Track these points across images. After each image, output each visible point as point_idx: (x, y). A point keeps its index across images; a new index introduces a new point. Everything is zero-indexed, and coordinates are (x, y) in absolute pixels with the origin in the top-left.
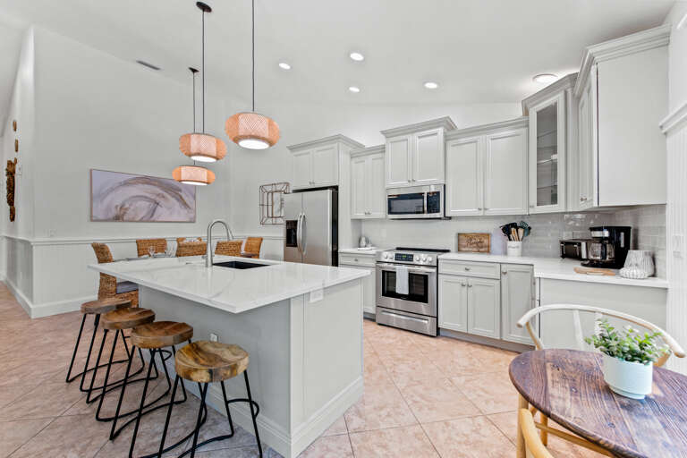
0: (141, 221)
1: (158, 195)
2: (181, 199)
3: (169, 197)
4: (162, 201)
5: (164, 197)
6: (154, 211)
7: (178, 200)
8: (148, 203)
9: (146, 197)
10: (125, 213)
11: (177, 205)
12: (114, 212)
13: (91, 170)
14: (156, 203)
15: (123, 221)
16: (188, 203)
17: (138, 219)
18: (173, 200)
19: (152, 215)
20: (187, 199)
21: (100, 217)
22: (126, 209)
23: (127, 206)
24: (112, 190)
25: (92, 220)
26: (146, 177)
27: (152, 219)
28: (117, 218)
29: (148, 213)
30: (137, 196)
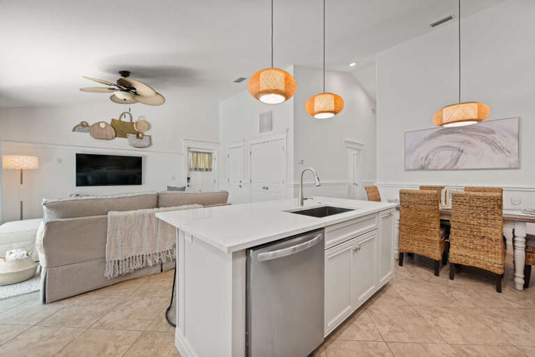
0: (443, 169)
1: (463, 142)
3: (476, 142)
4: (466, 148)
5: (469, 143)
6: (458, 158)
7: (489, 144)
8: (451, 152)
9: (448, 147)
10: (429, 163)
11: (487, 150)
12: (420, 163)
14: (460, 150)
15: (427, 169)
17: (441, 168)
19: (456, 163)
20: (505, 141)
21: (411, 167)
22: (430, 159)
23: (431, 157)
25: (406, 170)
27: (455, 167)
29: (451, 161)
30: (441, 147)
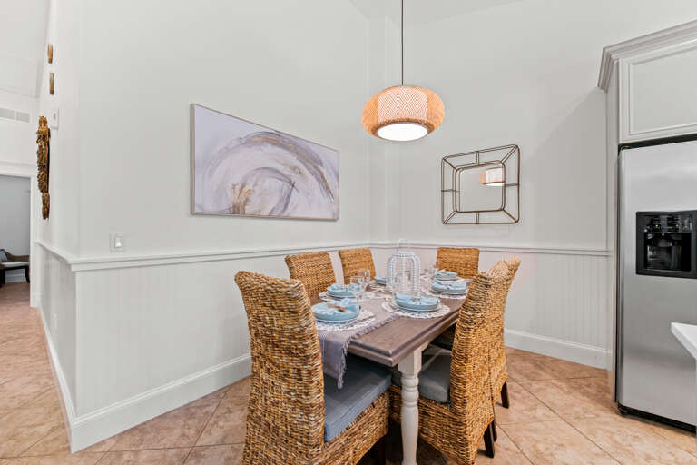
0: (270, 217)
1: (294, 168)
2: (322, 179)
3: (307, 173)
4: (298, 181)
5: (300, 173)
6: (288, 198)
7: (318, 180)
8: (280, 183)
9: (277, 171)
10: (247, 200)
12: (230, 198)
13: (192, 107)
14: (290, 182)
15: (244, 216)
16: (330, 186)
17: (266, 213)
18: (312, 179)
19: (286, 206)
20: (330, 180)
22: (249, 192)
23: (249, 187)
24: (227, 151)
25: (193, 213)
26: (277, 134)
27: (286, 214)
28: (236, 211)
29: (281, 201)
